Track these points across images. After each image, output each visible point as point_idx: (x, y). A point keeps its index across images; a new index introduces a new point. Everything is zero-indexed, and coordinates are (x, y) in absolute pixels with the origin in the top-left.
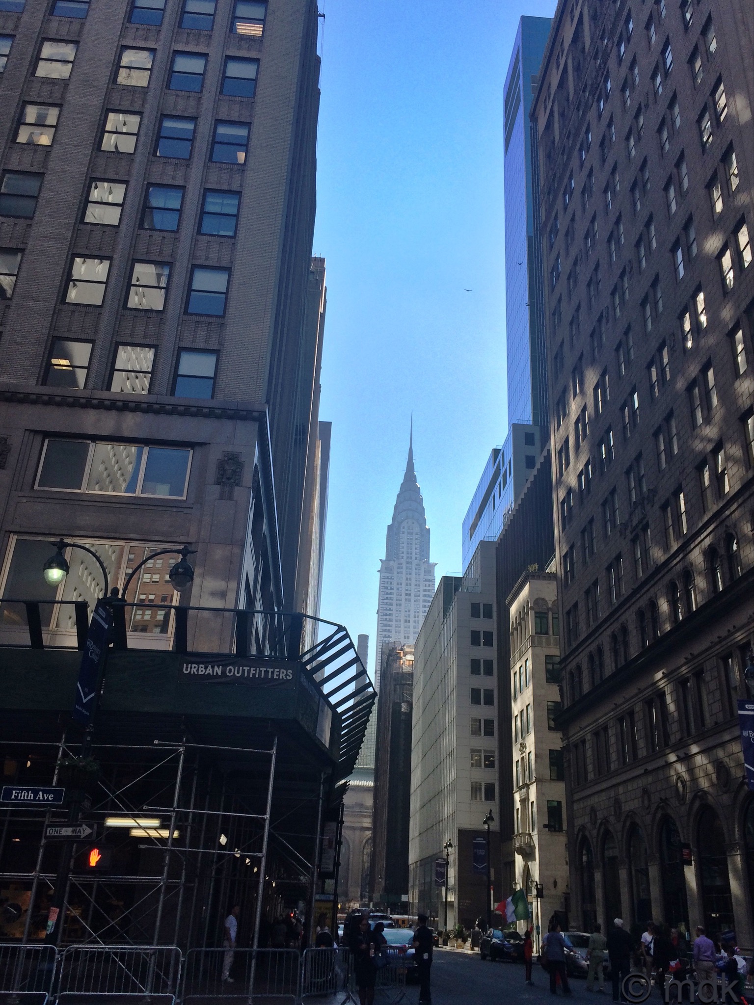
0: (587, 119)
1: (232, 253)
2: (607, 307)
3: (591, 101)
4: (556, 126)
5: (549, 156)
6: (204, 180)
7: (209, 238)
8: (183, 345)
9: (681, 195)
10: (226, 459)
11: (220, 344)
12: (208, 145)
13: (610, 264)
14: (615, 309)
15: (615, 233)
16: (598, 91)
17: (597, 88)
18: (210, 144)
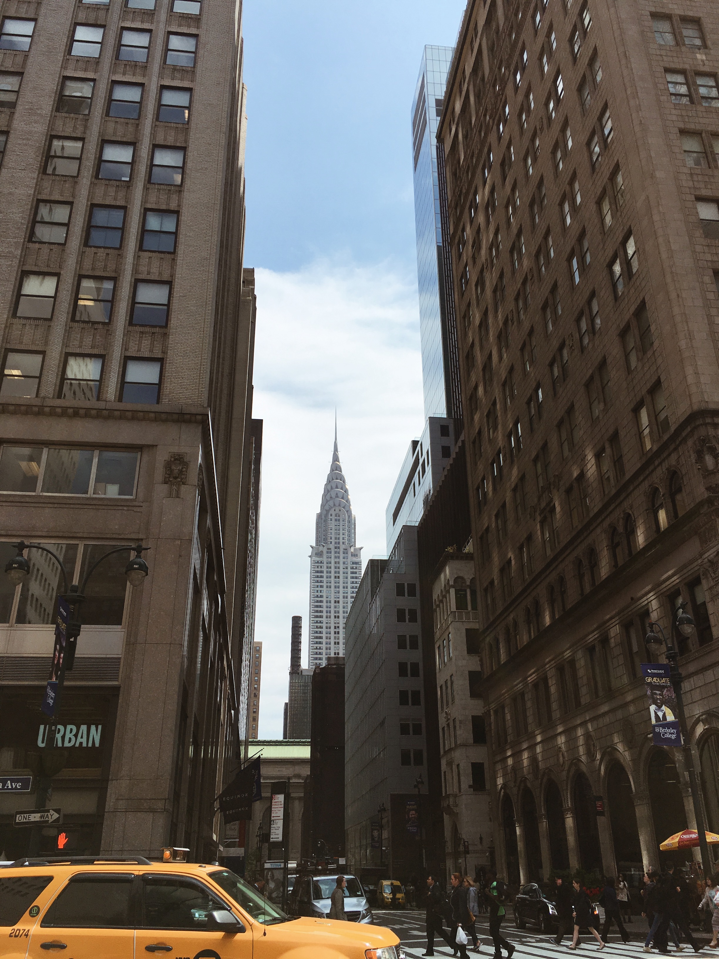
0: (488, 141)
1: (172, 268)
2: (512, 310)
3: (491, 123)
4: (461, 147)
5: (454, 174)
6: (144, 201)
7: (150, 254)
8: (129, 354)
9: (575, 209)
10: (172, 459)
11: (164, 352)
12: (147, 168)
13: (513, 272)
14: (519, 313)
15: (517, 244)
16: (497, 116)
17: (496, 113)
18: (149, 167)
